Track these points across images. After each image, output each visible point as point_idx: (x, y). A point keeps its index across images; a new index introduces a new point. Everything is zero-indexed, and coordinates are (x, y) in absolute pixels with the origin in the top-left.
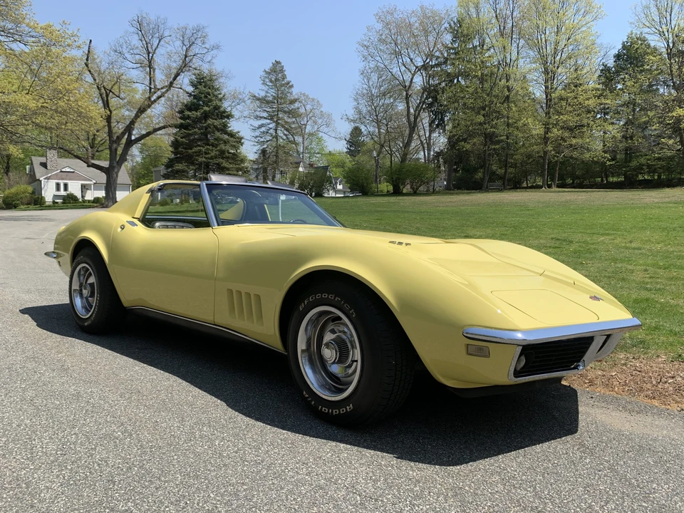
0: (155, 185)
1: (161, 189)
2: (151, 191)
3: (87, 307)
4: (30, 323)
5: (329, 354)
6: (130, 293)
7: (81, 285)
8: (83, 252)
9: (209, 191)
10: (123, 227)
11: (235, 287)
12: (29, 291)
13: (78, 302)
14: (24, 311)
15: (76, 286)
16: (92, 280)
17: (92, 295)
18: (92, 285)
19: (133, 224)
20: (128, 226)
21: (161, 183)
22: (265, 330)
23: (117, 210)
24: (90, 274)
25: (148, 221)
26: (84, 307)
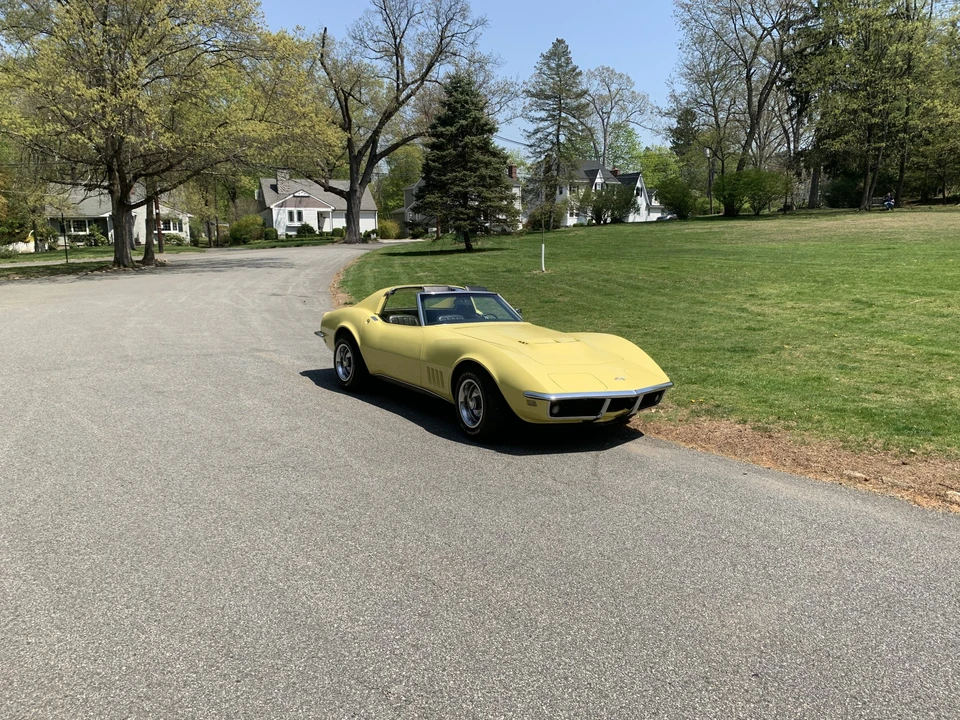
0: (388, 290)
1: (393, 292)
2: (387, 295)
3: (346, 373)
4: (308, 382)
5: (472, 404)
6: (374, 365)
7: (342, 359)
8: (343, 335)
9: (422, 300)
10: (368, 321)
11: (432, 365)
12: (298, 358)
13: (340, 370)
14: (305, 374)
15: (338, 359)
16: (349, 355)
17: (349, 366)
18: (349, 358)
19: (375, 319)
20: (371, 320)
21: (393, 288)
22: (444, 390)
23: (362, 306)
24: (347, 351)
25: (384, 316)
26: (344, 374)
